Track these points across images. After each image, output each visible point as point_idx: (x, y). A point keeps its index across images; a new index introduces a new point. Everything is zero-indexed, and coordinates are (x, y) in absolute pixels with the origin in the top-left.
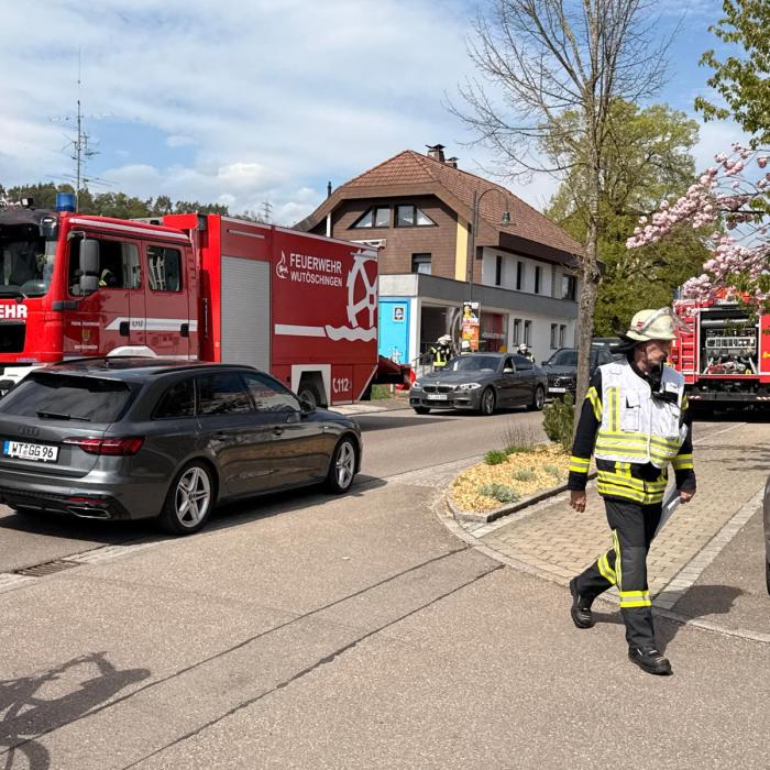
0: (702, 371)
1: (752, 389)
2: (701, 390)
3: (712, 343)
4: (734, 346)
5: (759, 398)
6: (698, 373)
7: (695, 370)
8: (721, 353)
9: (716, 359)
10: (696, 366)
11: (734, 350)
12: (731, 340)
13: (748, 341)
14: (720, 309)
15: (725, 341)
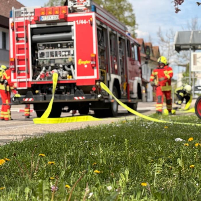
0: (34, 78)
1: (73, 91)
2: (35, 93)
3: (42, 55)
4: (59, 57)
5: (76, 98)
6: (30, 80)
7: (28, 77)
8: (50, 62)
9: (47, 68)
10: (28, 73)
11: (59, 60)
12: (56, 52)
13: (69, 52)
14: (45, 25)
15: (52, 53)
